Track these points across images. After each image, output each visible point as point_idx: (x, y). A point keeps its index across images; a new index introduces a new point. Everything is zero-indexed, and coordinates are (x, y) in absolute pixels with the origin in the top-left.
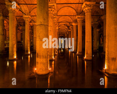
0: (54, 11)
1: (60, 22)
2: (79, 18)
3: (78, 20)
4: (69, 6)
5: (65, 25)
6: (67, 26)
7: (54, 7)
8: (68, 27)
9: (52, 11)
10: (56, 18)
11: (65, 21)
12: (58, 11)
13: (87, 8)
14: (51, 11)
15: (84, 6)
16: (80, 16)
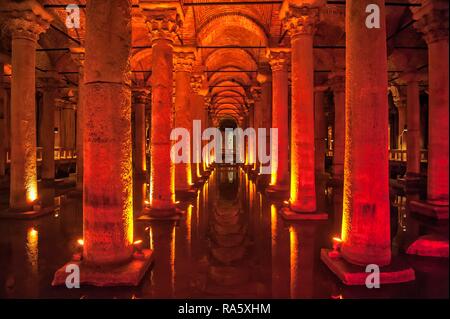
0: (174, 30)
1: (214, 72)
2: (275, 55)
3: (274, 61)
4: (239, 14)
5: (233, 80)
6: (241, 85)
7: (174, 17)
8: (246, 88)
9: (167, 29)
10: (191, 56)
11: (232, 66)
12: (197, 31)
13: (294, 21)
14: (165, 32)
15: (287, 14)
16: (278, 50)
